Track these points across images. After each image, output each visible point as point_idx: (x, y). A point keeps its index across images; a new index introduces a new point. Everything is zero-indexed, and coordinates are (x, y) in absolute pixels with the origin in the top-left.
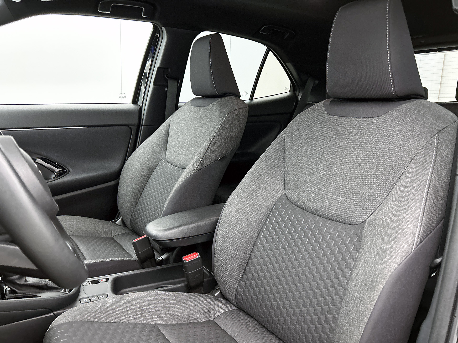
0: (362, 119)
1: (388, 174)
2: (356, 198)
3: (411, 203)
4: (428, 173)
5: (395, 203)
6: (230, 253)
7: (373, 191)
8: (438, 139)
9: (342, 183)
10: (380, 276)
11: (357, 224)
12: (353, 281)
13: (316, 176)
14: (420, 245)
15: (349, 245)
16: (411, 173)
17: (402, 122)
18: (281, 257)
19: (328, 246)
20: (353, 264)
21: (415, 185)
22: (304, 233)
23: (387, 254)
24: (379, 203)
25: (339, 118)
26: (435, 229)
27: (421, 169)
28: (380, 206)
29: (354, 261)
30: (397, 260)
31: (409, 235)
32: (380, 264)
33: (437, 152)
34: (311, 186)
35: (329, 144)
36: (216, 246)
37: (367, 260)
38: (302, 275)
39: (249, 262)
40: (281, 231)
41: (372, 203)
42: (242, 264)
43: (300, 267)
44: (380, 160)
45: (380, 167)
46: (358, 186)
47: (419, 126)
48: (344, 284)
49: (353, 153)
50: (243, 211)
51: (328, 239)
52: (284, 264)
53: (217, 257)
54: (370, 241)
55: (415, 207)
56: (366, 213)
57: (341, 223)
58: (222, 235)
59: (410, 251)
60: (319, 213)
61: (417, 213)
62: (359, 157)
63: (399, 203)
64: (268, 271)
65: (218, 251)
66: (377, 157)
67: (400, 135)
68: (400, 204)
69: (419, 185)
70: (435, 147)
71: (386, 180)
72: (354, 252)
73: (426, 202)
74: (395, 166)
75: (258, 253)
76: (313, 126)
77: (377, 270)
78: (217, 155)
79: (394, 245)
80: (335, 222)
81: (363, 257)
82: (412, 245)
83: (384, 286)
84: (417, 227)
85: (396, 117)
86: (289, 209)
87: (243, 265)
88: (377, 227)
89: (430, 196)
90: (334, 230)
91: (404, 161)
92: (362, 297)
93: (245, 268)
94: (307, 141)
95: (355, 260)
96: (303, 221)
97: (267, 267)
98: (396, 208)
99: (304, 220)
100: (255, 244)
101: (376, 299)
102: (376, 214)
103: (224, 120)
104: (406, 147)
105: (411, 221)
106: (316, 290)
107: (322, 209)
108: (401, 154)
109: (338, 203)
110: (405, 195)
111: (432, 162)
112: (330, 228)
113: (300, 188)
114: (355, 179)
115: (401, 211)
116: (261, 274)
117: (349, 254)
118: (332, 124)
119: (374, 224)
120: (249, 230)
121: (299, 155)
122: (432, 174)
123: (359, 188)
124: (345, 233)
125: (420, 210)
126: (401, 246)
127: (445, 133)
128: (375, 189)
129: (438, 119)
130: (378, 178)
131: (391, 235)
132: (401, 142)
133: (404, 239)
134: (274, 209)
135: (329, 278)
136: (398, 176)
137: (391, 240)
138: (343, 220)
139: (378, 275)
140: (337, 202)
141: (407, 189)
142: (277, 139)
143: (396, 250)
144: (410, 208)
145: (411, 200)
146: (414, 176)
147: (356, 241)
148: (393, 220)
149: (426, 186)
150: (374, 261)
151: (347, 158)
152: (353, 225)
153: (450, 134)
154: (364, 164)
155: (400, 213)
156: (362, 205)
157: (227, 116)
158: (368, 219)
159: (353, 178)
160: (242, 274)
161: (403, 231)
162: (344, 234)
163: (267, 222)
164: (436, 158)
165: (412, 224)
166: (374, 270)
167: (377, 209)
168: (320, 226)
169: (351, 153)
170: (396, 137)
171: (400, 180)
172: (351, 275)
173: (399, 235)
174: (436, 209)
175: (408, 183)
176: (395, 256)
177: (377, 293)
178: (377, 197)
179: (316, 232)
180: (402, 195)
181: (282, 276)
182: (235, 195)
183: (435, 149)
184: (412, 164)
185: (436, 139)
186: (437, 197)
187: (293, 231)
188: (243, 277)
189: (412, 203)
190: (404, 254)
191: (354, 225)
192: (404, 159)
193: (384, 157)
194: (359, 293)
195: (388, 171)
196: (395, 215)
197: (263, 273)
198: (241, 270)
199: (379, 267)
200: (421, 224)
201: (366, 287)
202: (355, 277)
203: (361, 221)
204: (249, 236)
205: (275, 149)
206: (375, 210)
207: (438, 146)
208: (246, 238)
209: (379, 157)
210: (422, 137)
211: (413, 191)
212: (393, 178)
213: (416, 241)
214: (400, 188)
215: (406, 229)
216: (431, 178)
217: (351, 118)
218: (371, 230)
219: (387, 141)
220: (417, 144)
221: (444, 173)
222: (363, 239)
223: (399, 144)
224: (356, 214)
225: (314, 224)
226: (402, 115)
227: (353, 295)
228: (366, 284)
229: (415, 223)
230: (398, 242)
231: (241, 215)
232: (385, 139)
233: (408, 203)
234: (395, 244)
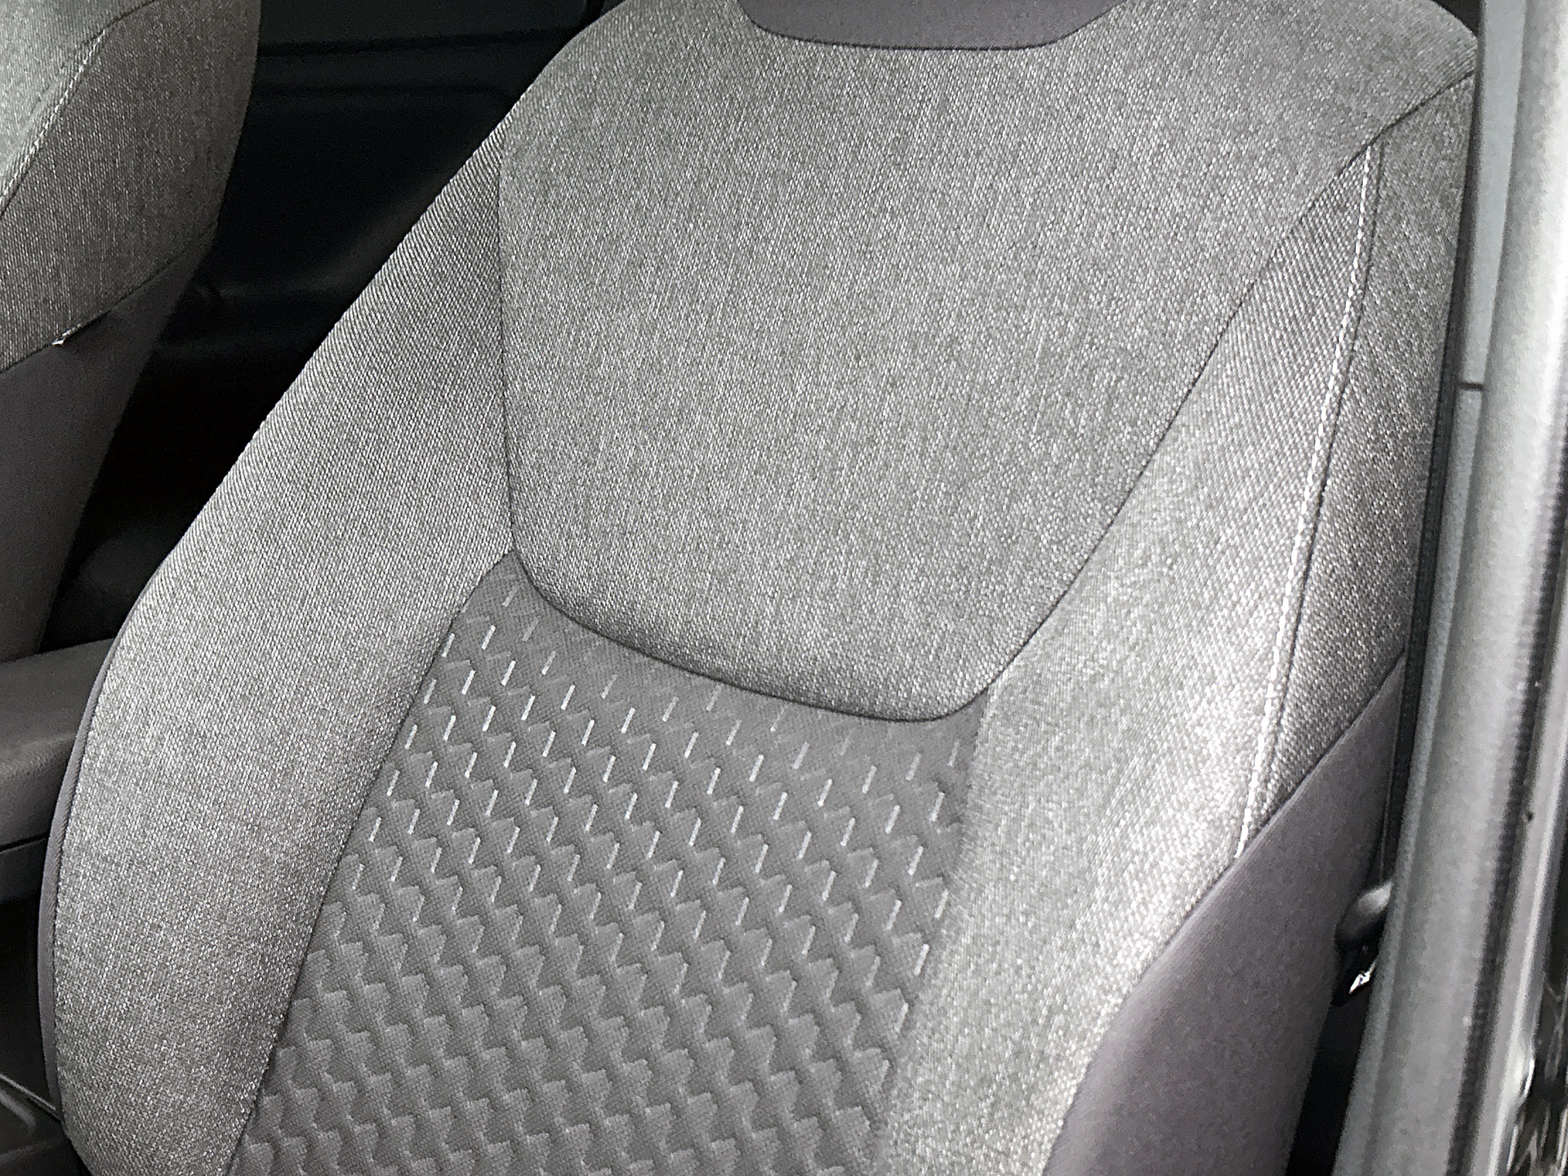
0: (954, 57)
1: (1110, 403)
2: (929, 555)
3: (1229, 567)
4: (1322, 386)
5: (1143, 574)
6: (163, 966)
7: (1025, 507)
8: (1379, 179)
9: (851, 467)
10: (1059, 1019)
11: (940, 717)
12: (913, 1067)
13: (701, 432)
14: (1279, 814)
15: (898, 843)
16: (1231, 390)
17: (1181, 77)
18: (495, 959)
19: (777, 866)
20: (920, 962)
21: (1253, 456)
22: (635, 796)
23: (1095, 883)
24: (1061, 581)
25: (820, 51)
26: (1360, 713)
27: (1286, 360)
28: (1066, 596)
29: (927, 942)
30: (1155, 917)
31: (1219, 759)
32: (1062, 949)
33: (1370, 256)
34: (667, 498)
35: (768, 226)
36: (64, 931)
37: (990, 928)
38: (630, 1055)
39: (295, 1013)
40: (496, 792)
41: (1020, 582)
42: (249, 1028)
43: (613, 1008)
44: (1061, 314)
45: (1060, 358)
46: (940, 481)
47: (1274, 101)
48: (874, 1089)
49: (909, 280)
50: (236, 684)
51: (776, 817)
52: (518, 999)
53: (76, 999)
54: (1006, 814)
55: (1248, 593)
56: (991, 643)
57: (849, 713)
58: (98, 855)
59: (1221, 853)
60: (719, 662)
61: (1259, 626)
62: (940, 301)
63: (1165, 570)
64: (420, 1056)
65: (76, 960)
66: (1046, 300)
67: (1170, 160)
68: (1172, 581)
69: (1271, 458)
70: (1361, 223)
71: (1097, 438)
72: (925, 884)
73: (1309, 560)
74: (1147, 347)
75: (349, 951)
76: (669, 104)
77: (1045, 987)
78: (47, 311)
79: (1137, 828)
80: (813, 709)
81: (971, 915)
82: (1232, 822)
83: (1081, 1079)
84: (1260, 711)
85: (1148, 48)
86: (545, 652)
87: (256, 1038)
88: (1043, 727)
89: (1331, 521)
90: (807, 765)
91: (1195, 319)
92: (964, 1161)
93: (273, 1056)
94: (638, 208)
95: (931, 937)
96: (627, 722)
97: (412, 1033)
98: (1147, 606)
99: (632, 711)
100: (331, 890)
101: (1042, 1165)
102: (1043, 648)
103: (87, 67)
104: (1206, 231)
105: (1226, 676)
106: (714, 1140)
107: (738, 635)
108: (1178, 272)
109: (830, 593)
110: (1195, 521)
111: (1346, 316)
112: (787, 753)
113: (608, 510)
114: (925, 439)
115: (1174, 618)
116: (373, 1079)
117: (899, 903)
118: (781, 94)
119: (1030, 711)
120: (284, 803)
121: (594, 300)
122: (1343, 392)
123: (946, 493)
124: (871, 774)
125: (1276, 610)
126: (1174, 829)
127: (1413, 140)
128: (1034, 497)
129: (1377, 58)
130: (1051, 429)
131: (1120, 771)
132: (1177, 201)
133: (1191, 785)
134: (444, 655)
135: (785, 1061)
136: (1165, 408)
137: (1120, 802)
138: (863, 694)
139: (1049, 1018)
140: (823, 586)
141: (1210, 482)
142: (453, 197)
143: (1146, 854)
144: (1222, 602)
145: (1228, 552)
146: (1247, 407)
147: (934, 817)
148: (1135, 678)
149: (1310, 465)
150: (1031, 933)
151: (873, 311)
152: (915, 720)
153: (1439, 146)
154: (973, 343)
155: (1170, 631)
156: (966, 599)
157: (107, 38)
158: (999, 682)
159: (914, 435)
160: (251, 1092)
161: (1185, 738)
162: (869, 781)
163: (407, 746)
164: (1365, 289)
165: (1232, 695)
166: (1029, 987)
167: (1048, 617)
168: (728, 743)
169: (898, 277)
170: (1150, 168)
171: (1172, 433)
172: (908, 1025)
173: (1162, 768)
174: (1366, 598)
175: (1215, 447)
176: (1140, 896)
177: (1045, 1129)
178: (1051, 542)
179: (708, 784)
180: (1179, 522)
181: (507, 1079)
182: (177, 579)
183: (1360, 235)
184: (1235, 335)
185: (1368, 176)
186: (1369, 528)
187: (566, 790)
188: (258, 1115)
189: (1233, 569)
190: (1192, 877)
191: (925, 720)
192: (1194, 303)
193: (1086, 299)
194: (950, 1136)
195: (1109, 383)
196: (1140, 648)
197: (388, 1076)
198: (244, 1071)
199: (1056, 965)
200: (1285, 690)
201: (987, 1096)
202: (925, 1040)
203: (962, 694)
204: (287, 844)
205: (435, 263)
206: (1041, 624)
207: (1375, 217)
208: (265, 860)
209: (1053, 297)
210: (1294, 170)
211: (1241, 496)
212: (1133, 424)
213: (1256, 795)
214: (1171, 482)
215: (1200, 725)
216: (1338, 414)
217: (893, 54)
218: (1015, 749)
219: (1098, 193)
220: (1263, 207)
221: (1409, 378)
222: (970, 804)
223: (1165, 213)
224: (931, 657)
225: (696, 735)
226: (1182, 35)
227: (914, 1152)
228: (985, 1081)
229: (1251, 684)
230: (1157, 808)
231: (227, 714)
232: (1088, 184)
233: (1212, 570)
234: (1142, 820)
